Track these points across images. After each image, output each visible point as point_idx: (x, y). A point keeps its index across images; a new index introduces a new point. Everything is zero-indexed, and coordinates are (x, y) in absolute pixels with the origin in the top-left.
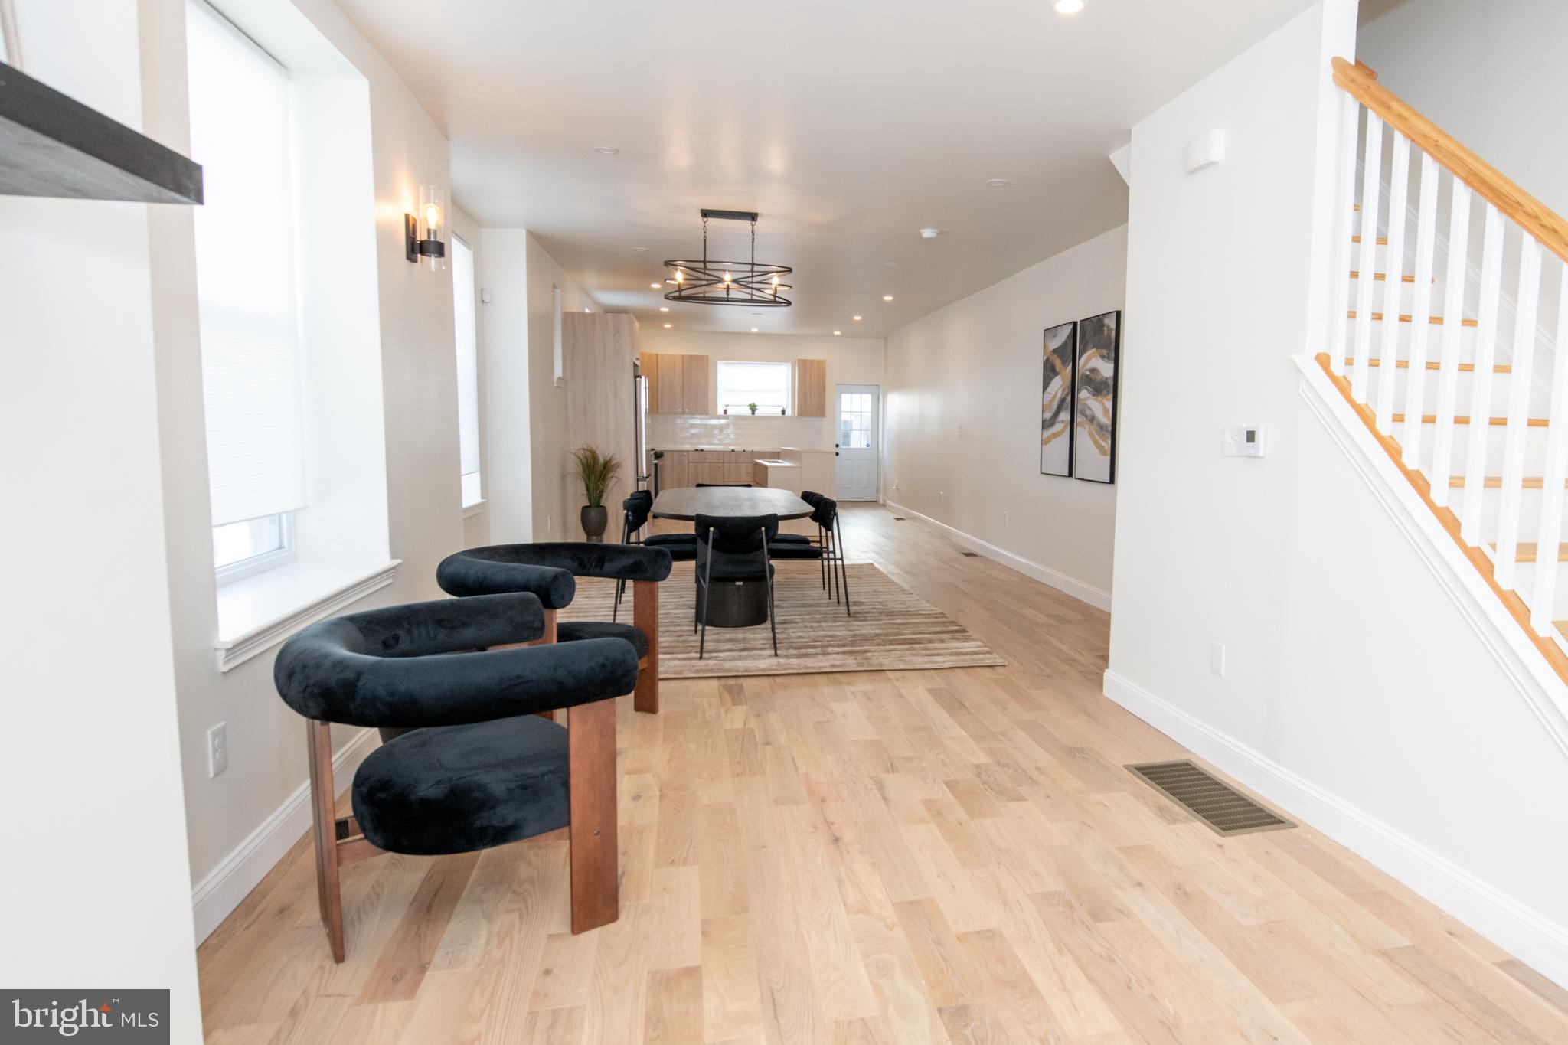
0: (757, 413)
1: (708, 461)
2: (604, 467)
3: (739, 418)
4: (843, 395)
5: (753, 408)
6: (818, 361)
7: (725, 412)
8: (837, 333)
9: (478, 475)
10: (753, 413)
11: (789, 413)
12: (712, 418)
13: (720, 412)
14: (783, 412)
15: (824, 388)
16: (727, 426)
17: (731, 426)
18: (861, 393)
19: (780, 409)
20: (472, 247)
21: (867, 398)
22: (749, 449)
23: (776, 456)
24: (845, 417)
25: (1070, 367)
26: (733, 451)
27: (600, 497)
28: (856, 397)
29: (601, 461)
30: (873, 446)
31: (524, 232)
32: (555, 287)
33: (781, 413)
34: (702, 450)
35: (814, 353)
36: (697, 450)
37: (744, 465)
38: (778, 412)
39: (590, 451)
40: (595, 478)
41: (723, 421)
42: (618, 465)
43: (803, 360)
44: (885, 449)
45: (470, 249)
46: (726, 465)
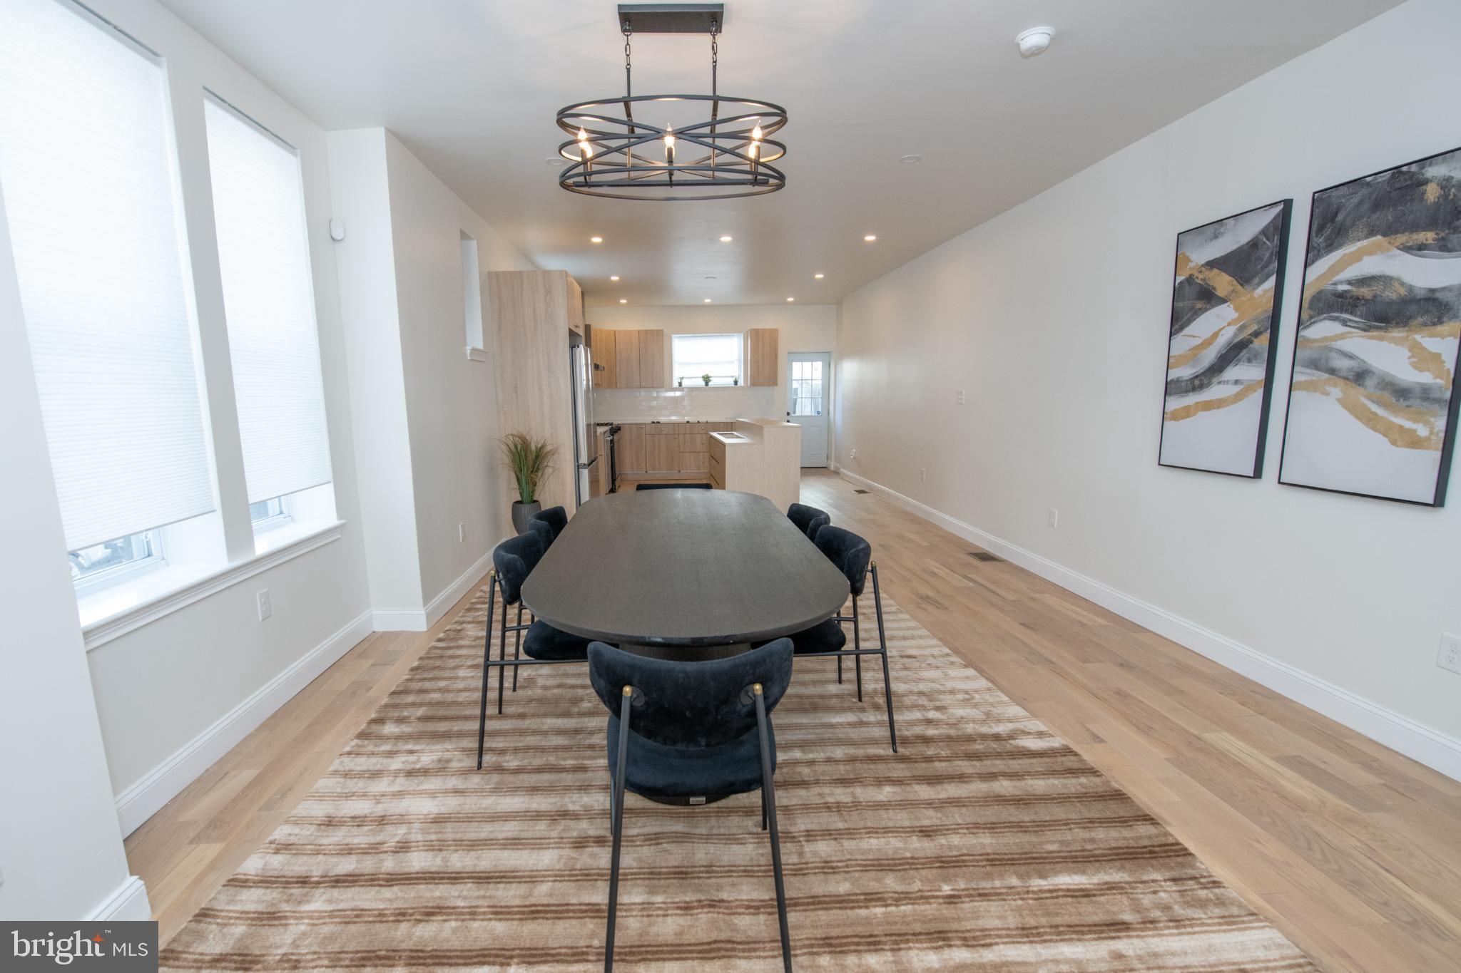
0: (710, 383)
1: (664, 432)
2: (537, 457)
3: (693, 389)
4: (794, 363)
5: (707, 379)
6: (770, 330)
7: (680, 384)
8: (791, 299)
9: (329, 489)
10: (707, 384)
11: (741, 383)
12: (668, 390)
13: (676, 384)
14: (736, 383)
15: (776, 356)
16: (682, 398)
17: (686, 398)
18: (812, 361)
19: (733, 380)
20: (298, 151)
21: (818, 365)
22: (703, 419)
23: (729, 427)
24: (795, 385)
25: (1271, 282)
26: (688, 422)
27: (533, 491)
28: (807, 365)
29: (533, 448)
30: (824, 414)
31: (381, 132)
32: (464, 236)
33: (733, 383)
34: (658, 422)
35: (766, 322)
36: (653, 422)
37: (698, 436)
38: (730, 382)
39: (520, 438)
40: (528, 470)
41: (678, 394)
42: (554, 452)
43: (756, 330)
44: (838, 417)
45: (296, 155)
46: (681, 437)
